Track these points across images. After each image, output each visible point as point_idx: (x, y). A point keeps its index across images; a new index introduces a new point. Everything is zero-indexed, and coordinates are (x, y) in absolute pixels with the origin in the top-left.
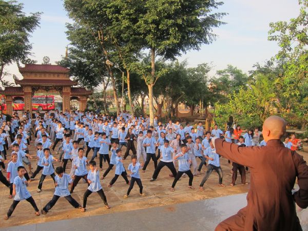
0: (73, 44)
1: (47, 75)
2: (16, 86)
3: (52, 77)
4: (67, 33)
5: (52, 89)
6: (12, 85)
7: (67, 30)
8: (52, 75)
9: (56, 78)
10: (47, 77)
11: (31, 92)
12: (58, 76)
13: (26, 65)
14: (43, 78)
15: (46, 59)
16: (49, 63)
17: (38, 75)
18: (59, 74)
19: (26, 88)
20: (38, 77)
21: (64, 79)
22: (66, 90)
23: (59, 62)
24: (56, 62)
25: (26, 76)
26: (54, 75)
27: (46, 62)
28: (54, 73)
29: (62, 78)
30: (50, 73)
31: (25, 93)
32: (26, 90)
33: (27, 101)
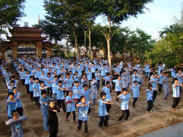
0: (49, 13)
1: (27, 34)
2: (7, 41)
3: (30, 35)
4: (44, 6)
5: (29, 43)
7: (44, 4)
8: (30, 34)
9: (33, 35)
10: (27, 35)
11: (17, 44)
12: (34, 34)
13: (14, 27)
14: (24, 35)
15: (26, 24)
16: (28, 26)
18: (34, 33)
20: (21, 35)
21: (38, 36)
22: (39, 43)
23: (34, 25)
24: (32, 26)
26: (31, 34)
27: (26, 26)
28: (31, 32)
29: (36, 35)
30: (29, 32)
32: (14, 43)
33: (15, 50)
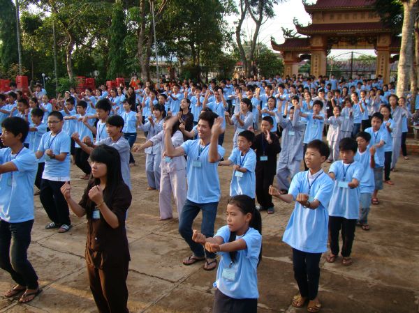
1: (351, 16)
3: (359, 19)
5: (361, 41)
6: (296, 36)
8: (359, 16)
9: (366, 20)
10: (351, 20)
11: (322, 45)
14: (343, 20)
17: (336, 17)
19: (315, 39)
20: (335, 21)
22: (381, 41)
25: (315, 20)
26: (362, 15)
28: (363, 11)
31: (312, 48)
32: (314, 43)
33: (315, 61)
